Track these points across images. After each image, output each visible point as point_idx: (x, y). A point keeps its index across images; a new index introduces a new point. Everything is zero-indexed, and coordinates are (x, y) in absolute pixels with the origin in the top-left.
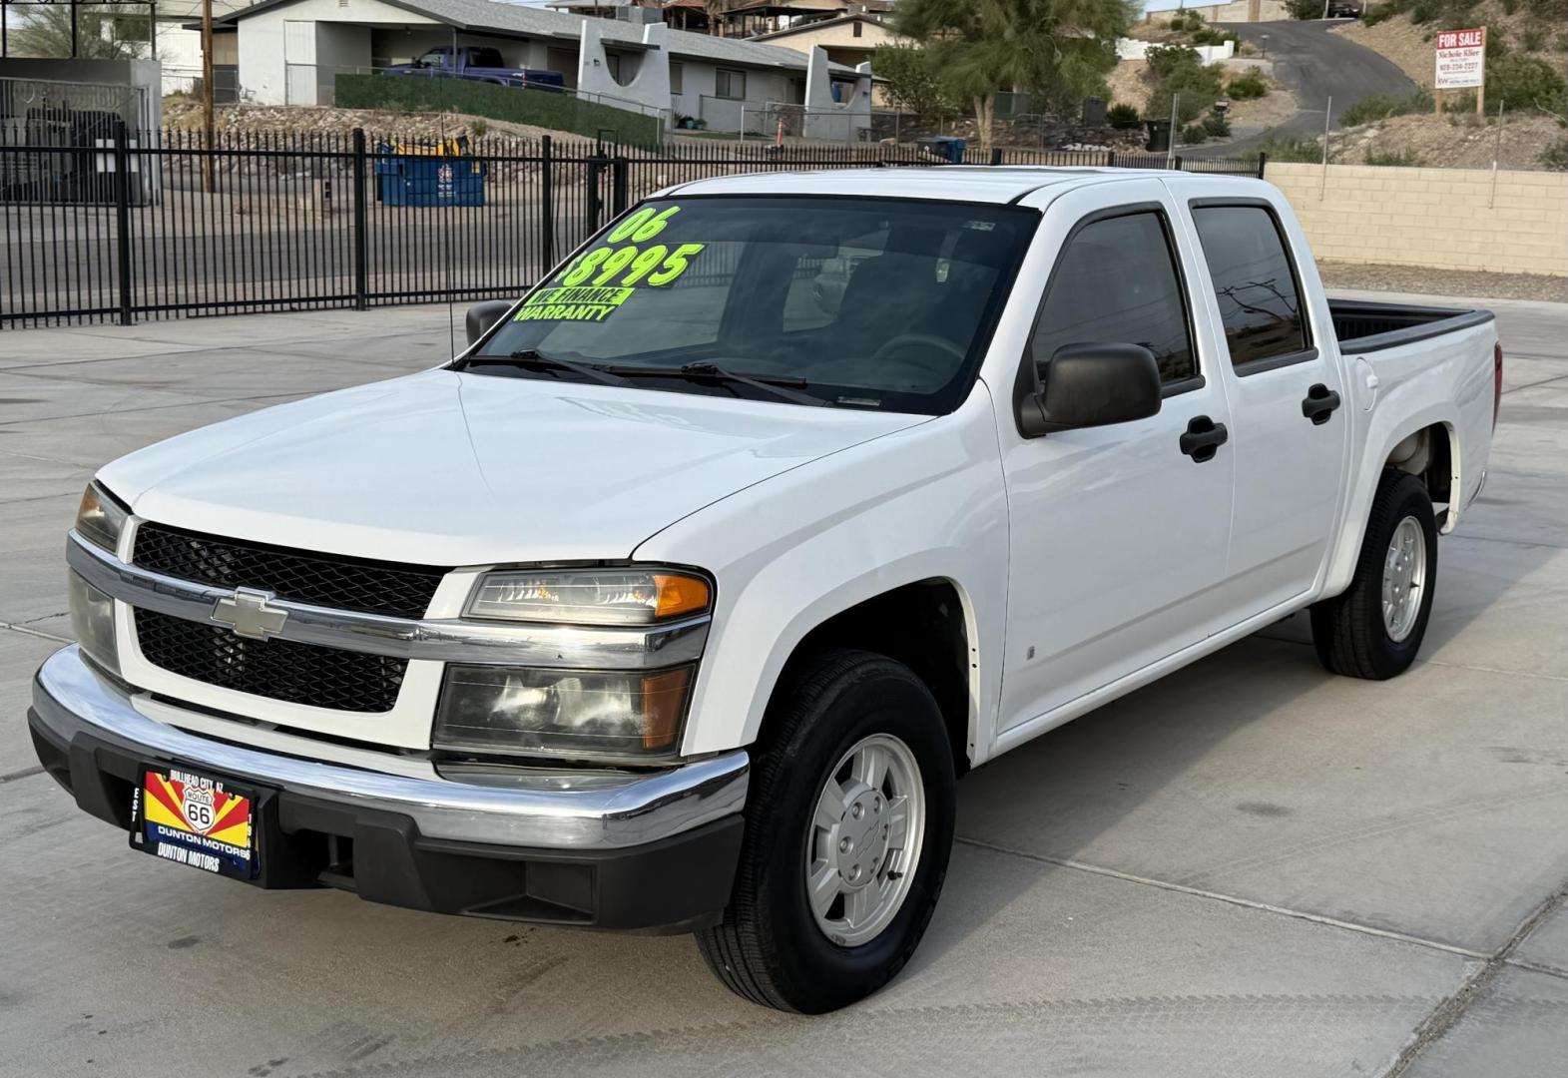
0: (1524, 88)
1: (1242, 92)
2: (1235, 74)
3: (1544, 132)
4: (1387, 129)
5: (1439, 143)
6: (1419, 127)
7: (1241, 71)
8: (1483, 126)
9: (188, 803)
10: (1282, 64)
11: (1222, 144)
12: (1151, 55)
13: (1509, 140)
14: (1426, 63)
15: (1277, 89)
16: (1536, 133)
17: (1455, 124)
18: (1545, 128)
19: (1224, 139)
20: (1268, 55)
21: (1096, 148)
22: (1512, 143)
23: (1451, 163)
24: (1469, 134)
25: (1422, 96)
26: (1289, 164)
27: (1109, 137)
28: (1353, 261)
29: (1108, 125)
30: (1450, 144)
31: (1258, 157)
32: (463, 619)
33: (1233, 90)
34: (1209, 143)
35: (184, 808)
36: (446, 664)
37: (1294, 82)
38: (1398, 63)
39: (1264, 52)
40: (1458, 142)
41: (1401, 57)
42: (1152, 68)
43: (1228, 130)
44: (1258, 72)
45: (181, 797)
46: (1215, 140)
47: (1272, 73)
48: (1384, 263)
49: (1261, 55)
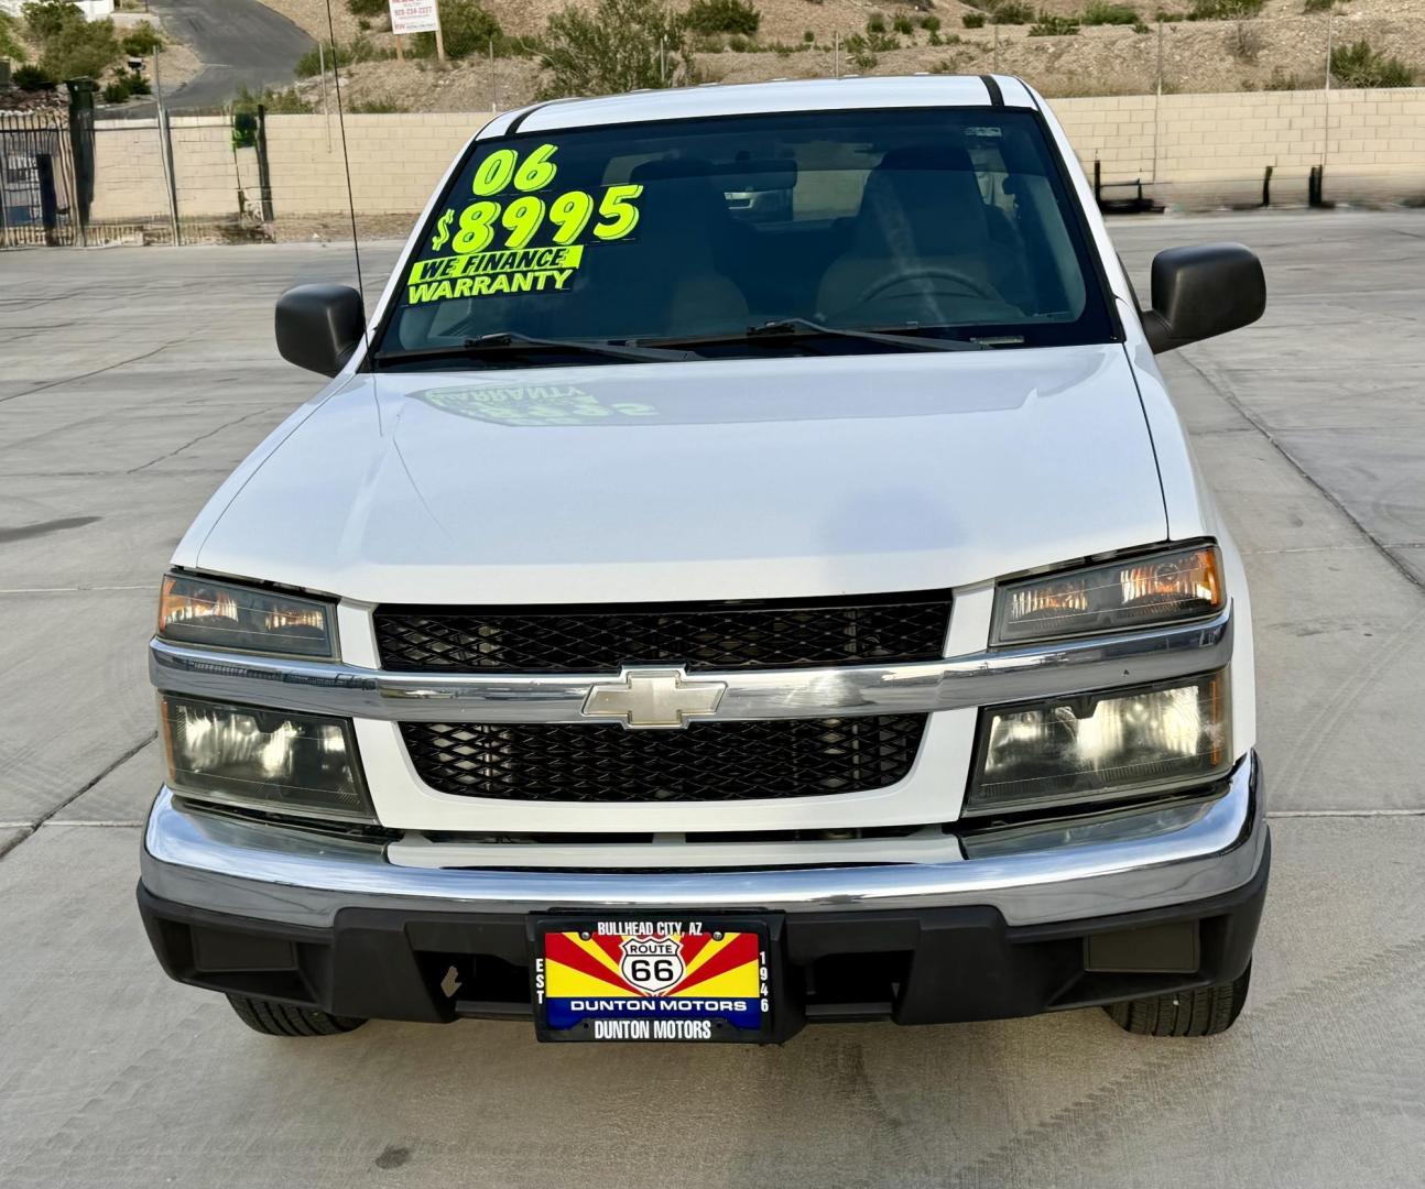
0: (469, 31)
1: (138, 48)
2: (125, 30)
3: (510, 74)
4: (356, 77)
5: (412, 89)
6: (388, 73)
7: (129, 27)
8: (449, 71)
9: (630, 960)
10: (170, 17)
11: (146, 102)
12: (28, 12)
13: (479, 82)
14: (314, 13)
15: (172, 43)
16: (503, 76)
17: (423, 70)
18: (507, 71)
19: (148, 96)
20: (151, 8)
21: (10, 113)
22: (482, 87)
23: (429, 108)
24: (437, 80)
25: (361, 44)
26: (290, 116)
27: (21, 100)
28: (375, 212)
29: (15, 88)
30: (423, 90)
31: (256, 111)
32: (994, 650)
33: (129, 46)
34: (133, 103)
35: (623, 969)
36: (981, 710)
37: (187, 36)
38: (285, 14)
39: (146, 5)
40: (430, 88)
41: (287, 8)
42: (33, 26)
43: (148, 87)
44: (148, 26)
45: (616, 955)
46: (138, 99)
47: (162, 28)
48: (404, 212)
49: (144, 9)
